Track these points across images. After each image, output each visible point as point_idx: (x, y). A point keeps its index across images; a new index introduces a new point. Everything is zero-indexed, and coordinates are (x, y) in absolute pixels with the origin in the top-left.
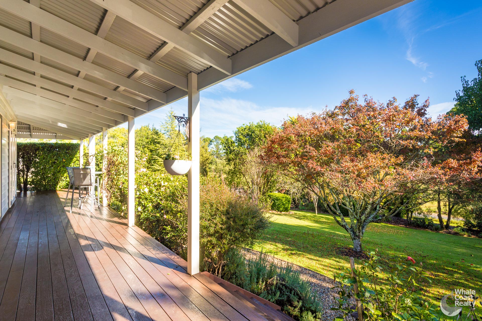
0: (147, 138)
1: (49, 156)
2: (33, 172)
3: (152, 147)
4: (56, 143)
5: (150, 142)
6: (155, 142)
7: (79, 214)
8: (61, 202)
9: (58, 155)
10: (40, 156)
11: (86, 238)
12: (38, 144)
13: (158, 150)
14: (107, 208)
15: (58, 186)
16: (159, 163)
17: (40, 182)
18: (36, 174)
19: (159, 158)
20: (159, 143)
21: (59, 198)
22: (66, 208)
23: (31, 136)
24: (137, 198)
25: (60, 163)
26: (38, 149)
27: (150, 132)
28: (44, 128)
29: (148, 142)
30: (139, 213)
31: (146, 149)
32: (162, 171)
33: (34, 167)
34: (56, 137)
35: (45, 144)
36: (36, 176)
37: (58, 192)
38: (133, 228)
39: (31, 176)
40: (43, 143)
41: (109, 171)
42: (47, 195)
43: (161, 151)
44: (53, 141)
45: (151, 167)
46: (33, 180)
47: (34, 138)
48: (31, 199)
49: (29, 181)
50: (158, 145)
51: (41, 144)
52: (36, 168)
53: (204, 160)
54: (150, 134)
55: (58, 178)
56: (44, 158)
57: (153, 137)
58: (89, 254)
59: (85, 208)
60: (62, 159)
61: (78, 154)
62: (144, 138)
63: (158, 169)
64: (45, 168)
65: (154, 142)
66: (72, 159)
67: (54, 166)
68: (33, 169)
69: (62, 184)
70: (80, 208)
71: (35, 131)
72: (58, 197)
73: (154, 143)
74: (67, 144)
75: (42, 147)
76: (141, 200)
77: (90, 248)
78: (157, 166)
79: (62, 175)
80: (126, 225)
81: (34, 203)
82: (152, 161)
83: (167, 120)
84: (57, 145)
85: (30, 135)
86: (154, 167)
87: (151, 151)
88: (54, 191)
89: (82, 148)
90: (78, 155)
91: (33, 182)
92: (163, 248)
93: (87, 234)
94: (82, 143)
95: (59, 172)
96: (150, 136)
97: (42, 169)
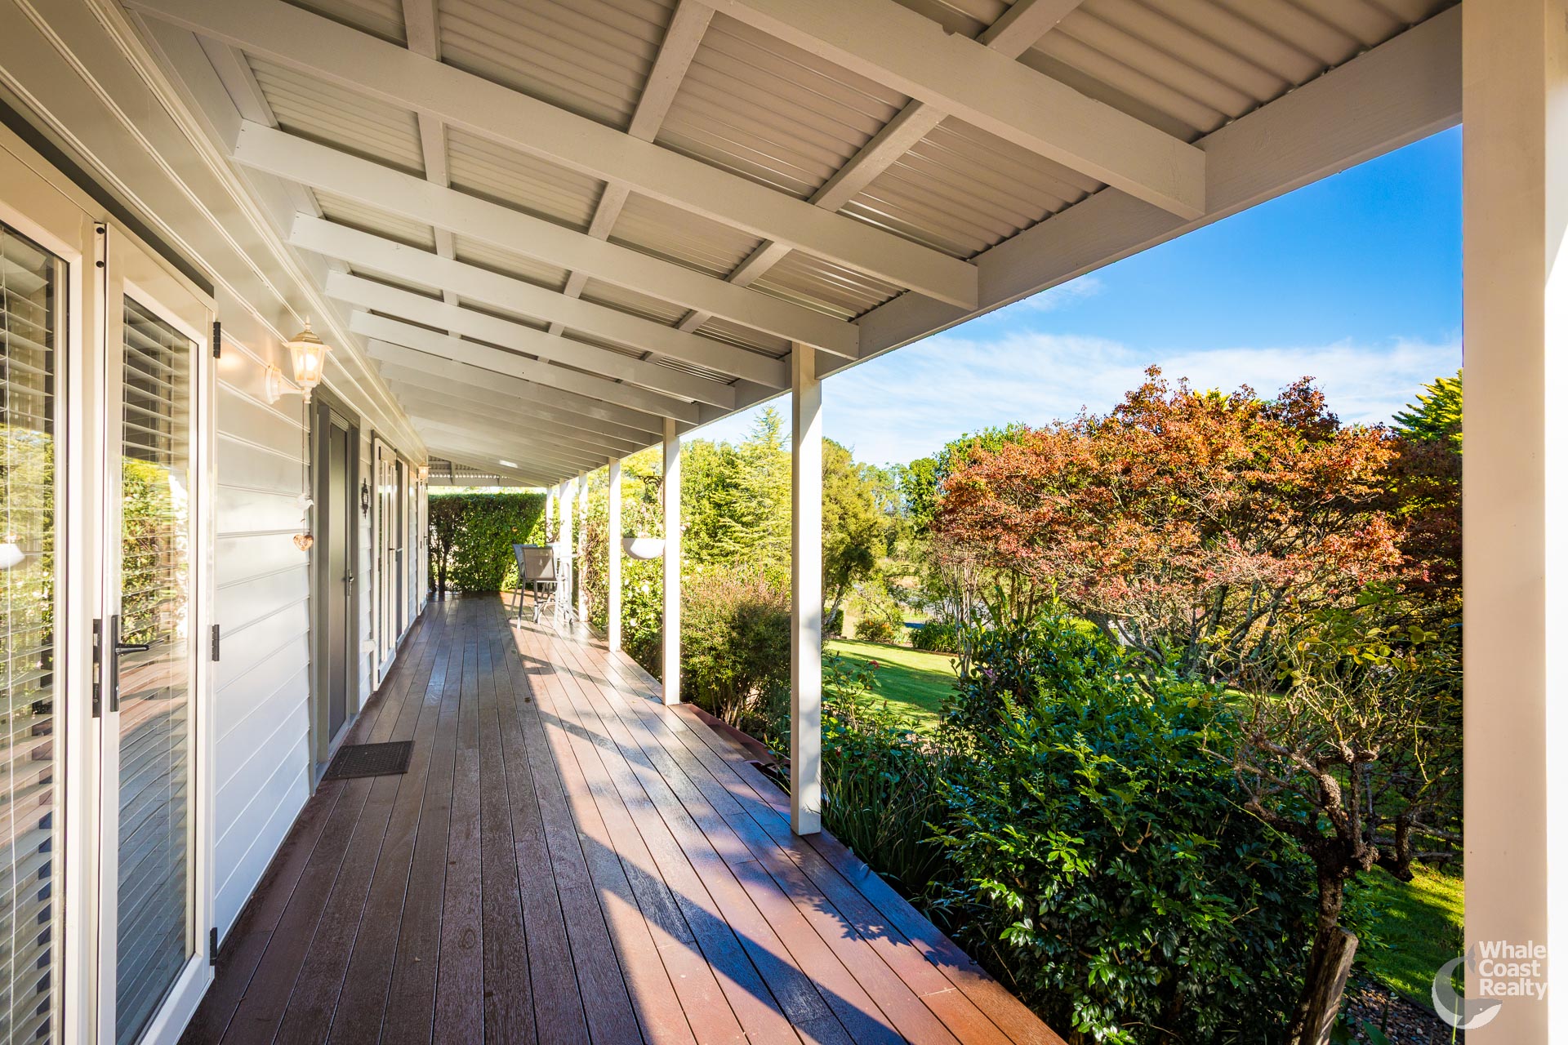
0: (708, 476)
1: (485, 521)
2: (455, 552)
3: (720, 496)
4: (500, 495)
5: (713, 486)
6: (729, 485)
7: (533, 630)
8: (504, 612)
9: (503, 520)
10: (469, 520)
11: (534, 660)
12: (464, 496)
13: (735, 503)
14: (586, 625)
15: (504, 584)
16: (735, 535)
17: (470, 574)
18: (462, 557)
19: (733, 523)
20: (736, 486)
21: (502, 604)
22: (512, 621)
23: (452, 482)
24: (629, 602)
25: (506, 535)
26: (464, 507)
27: (715, 461)
28: (471, 467)
29: (709, 485)
30: (633, 631)
31: (705, 502)
32: (742, 555)
33: (457, 544)
34: (498, 482)
35: (478, 497)
36: (463, 561)
37: (503, 595)
38: (617, 654)
39: (452, 561)
40: (475, 495)
41: (590, 553)
42: (481, 599)
43: (740, 507)
44: (494, 490)
45: (716, 544)
46: (456, 569)
47: (458, 486)
48: (453, 606)
49: (450, 572)
50: (733, 491)
51: (471, 497)
52: (462, 545)
53: (860, 529)
54: (714, 465)
55: (503, 566)
56: (476, 526)
57: (722, 473)
58: (533, 678)
59: (545, 622)
60: (511, 527)
61: (542, 517)
62: (700, 476)
63: (732, 549)
64: (478, 546)
65: (724, 484)
66: (530, 527)
67: (496, 541)
68: (456, 548)
69: (511, 578)
70: (536, 622)
71: (459, 471)
72: (502, 602)
73: (723, 487)
74: (521, 495)
75: (472, 503)
76: (635, 606)
77: (537, 671)
78: (731, 542)
79: (510, 560)
80: (606, 648)
81: (458, 611)
82: (720, 532)
83: (759, 429)
84: (501, 499)
85: (451, 479)
86: (723, 544)
87: (718, 506)
88: (496, 593)
89: (549, 504)
90: (542, 519)
91: (455, 573)
92: (648, 678)
93: (535, 656)
94: (550, 492)
95: (505, 553)
96: (716, 471)
97: (473, 547)
